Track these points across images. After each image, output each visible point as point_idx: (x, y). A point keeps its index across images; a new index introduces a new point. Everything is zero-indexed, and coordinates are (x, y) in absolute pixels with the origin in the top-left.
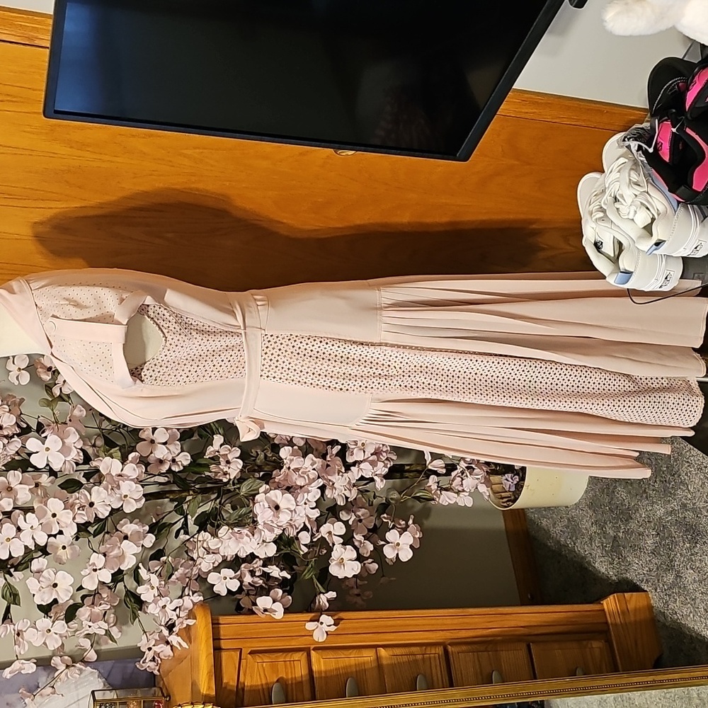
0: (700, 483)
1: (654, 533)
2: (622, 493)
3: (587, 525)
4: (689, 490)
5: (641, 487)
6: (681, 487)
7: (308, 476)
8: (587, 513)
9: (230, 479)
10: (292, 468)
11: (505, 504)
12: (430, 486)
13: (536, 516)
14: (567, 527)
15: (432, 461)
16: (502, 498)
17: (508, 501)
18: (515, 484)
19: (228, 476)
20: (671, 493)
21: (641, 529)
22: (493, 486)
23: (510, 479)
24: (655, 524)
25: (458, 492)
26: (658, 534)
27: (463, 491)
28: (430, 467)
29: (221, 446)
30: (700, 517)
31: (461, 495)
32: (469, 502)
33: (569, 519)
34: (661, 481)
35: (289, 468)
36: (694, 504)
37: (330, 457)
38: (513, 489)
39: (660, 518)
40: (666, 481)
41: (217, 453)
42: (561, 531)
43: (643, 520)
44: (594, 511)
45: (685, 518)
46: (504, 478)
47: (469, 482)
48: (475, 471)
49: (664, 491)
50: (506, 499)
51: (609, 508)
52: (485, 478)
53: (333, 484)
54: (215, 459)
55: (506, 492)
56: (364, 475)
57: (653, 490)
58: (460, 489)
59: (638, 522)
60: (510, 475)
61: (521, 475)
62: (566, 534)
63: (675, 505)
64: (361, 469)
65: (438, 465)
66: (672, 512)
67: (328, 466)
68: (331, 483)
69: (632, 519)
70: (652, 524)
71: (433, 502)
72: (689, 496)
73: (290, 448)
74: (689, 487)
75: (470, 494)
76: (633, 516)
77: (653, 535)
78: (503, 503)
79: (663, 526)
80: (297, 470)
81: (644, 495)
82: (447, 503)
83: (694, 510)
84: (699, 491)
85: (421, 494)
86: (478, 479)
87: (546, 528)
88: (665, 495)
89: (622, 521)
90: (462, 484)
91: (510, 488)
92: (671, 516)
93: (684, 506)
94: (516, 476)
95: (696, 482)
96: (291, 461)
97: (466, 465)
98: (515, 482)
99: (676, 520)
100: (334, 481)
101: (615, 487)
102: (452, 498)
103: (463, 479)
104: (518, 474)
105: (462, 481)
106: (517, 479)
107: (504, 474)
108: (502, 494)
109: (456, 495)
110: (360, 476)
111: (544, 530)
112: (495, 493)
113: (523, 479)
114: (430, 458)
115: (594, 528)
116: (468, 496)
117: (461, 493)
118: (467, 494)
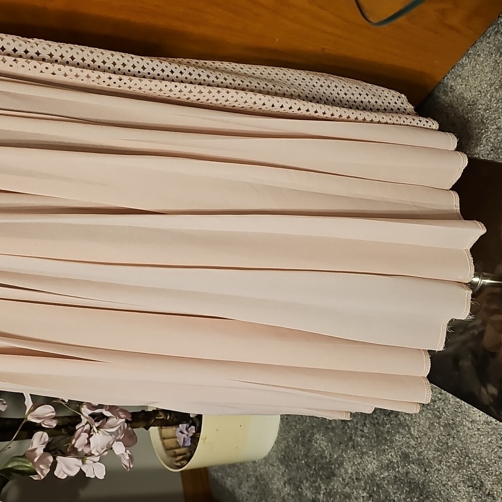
0: (427, 424)
1: (365, 494)
2: (321, 442)
3: (278, 484)
4: (411, 434)
5: (346, 433)
6: (401, 430)
8: (279, 469)
11: (179, 464)
12: (33, 450)
13: (219, 474)
14: (255, 487)
15: (35, 407)
16: (176, 456)
17: (182, 459)
18: (191, 437)
20: (386, 440)
21: (347, 490)
22: (166, 441)
23: (185, 432)
24: (366, 483)
25: (83, 457)
26: (371, 496)
27: (91, 455)
28: (30, 418)
30: (429, 472)
31: (87, 461)
32: (100, 471)
33: (256, 478)
34: (371, 423)
36: (420, 454)
38: (189, 443)
39: (373, 474)
40: (378, 423)
42: (248, 493)
43: (350, 478)
44: (287, 466)
45: (407, 473)
46: (178, 430)
47: (99, 440)
48: (110, 422)
49: (377, 437)
50: (181, 457)
51: (306, 463)
52: (125, 432)
55: (179, 447)
57: (362, 436)
58: (87, 451)
59: (344, 480)
60: (185, 425)
61: (198, 425)
62: (254, 497)
63: (392, 455)
65: (44, 414)
66: (389, 466)
69: (334, 475)
70: (362, 483)
71: (34, 478)
72: (413, 443)
74: (412, 429)
75: (102, 460)
76: (337, 472)
77: (363, 497)
78: (177, 462)
79: (377, 485)
81: (350, 444)
82: (65, 476)
83: (420, 462)
84: (426, 434)
85: (16, 464)
86: (111, 434)
87: (231, 490)
88: (379, 443)
89: (322, 479)
90: (89, 443)
91: (184, 441)
92: (388, 470)
93: (405, 457)
94: (193, 427)
95: (422, 422)
97: (90, 412)
98: (191, 435)
99: (395, 476)
101: (313, 434)
102: (74, 467)
103: (90, 436)
104: (194, 424)
105: (88, 439)
106: (193, 429)
107: (177, 424)
108: (177, 451)
109: (79, 462)
111: (229, 491)
112: (167, 449)
113: (199, 430)
114: (31, 404)
115: (287, 489)
116: (99, 462)
117: (87, 458)
118: (98, 459)
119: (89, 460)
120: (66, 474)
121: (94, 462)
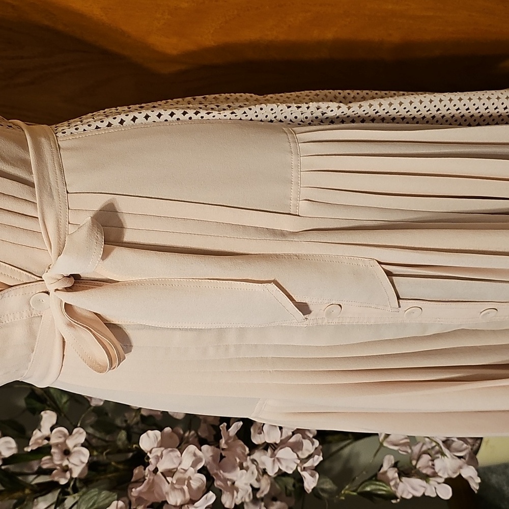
7: (189, 486)
9: (72, 478)
10: (160, 470)
12: (386, 472)
19: (68, 475)
25: (426, 477)
28: (386, 444)
29: (52, 429)
31: (431, 482)
32: (446, 493)
35: (156, 470)
37: (226, 443)
41: (46, 442)
47: (447, 463)
53: (233, 483)
54: (45, 450)
56: (284, 469)
58: (430, 472)
64: (278, 459)
65: (398, 441)
67: (222, 457)
68: (229, 483)
71: (394, 501)
73: (158, 432)
75: (448, 481)
80: (170, 473)
82: (411, 496)
85: (373, 487)
90: (433, 465)
96: (158, 458)
100: (234, 478)
102: (418, 487)
103: (434, 459)
105: (432, 461)
109: (423, 483)
110: (276, 470)
116: (444, 483)
117: (431, 479)
118: (442, 480)
119: (433, 481)
120: (412, 494)
121: (439, 483)
